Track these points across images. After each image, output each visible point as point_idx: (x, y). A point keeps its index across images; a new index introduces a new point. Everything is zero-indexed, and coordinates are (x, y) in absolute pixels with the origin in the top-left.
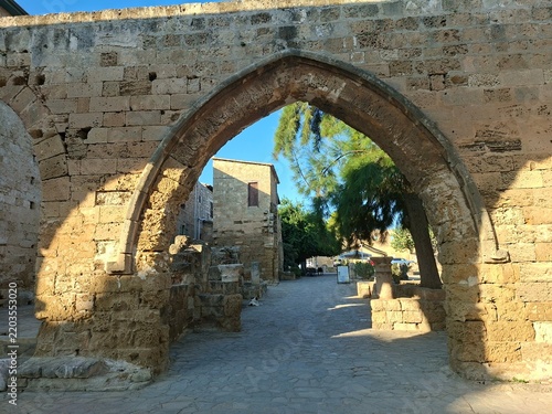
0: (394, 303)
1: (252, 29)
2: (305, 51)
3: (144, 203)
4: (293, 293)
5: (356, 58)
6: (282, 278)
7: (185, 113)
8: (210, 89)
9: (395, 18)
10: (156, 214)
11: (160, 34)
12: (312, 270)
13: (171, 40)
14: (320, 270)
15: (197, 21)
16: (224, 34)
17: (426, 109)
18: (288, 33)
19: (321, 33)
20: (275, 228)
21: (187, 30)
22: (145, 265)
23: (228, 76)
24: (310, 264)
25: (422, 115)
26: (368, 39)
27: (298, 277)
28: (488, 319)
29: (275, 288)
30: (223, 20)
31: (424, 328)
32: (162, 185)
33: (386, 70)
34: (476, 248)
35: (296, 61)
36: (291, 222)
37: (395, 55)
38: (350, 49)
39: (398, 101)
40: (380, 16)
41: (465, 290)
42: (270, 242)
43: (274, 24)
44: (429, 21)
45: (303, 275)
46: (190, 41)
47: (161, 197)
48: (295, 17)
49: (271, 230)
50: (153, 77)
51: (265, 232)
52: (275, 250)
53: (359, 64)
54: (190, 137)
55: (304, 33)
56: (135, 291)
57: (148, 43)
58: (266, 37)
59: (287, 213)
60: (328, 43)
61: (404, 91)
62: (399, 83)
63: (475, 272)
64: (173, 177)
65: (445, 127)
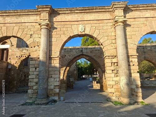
0: (96, 84)
1: (77, 50)
2: (84, 53)
3: (65, 71)
4: (80, 83)
6: (78, 80)
7: (69, 60)
8: (73, 58)
10: (66, 73)
11: (66, 50)
12: (84, 78)
13: (68, 51)
14: (86, 78)
15: (71, 49)
16: (74, 51)
18: (82, 51)
19: (86, 51)
21: (69, 50)
22: (65, 78)
23: (74, 56)
24: (84, 76)
25: (97, 62)
26: (91, 52)
27: (81, 80)
28: (104, 85)
29: (77, 82)
30: (74, 49)
31: (99, 88)
33: (93, 56)
34: (103, 77)
35: (82, 55)
36: (79, 67)
37: (94, 54)
38: (89, 53)
39: (94, 60)
40: (93, 49)
41: (101, 82)
42: (75, 72)
43: (80, 50)
44: (98, 50)
45: (82, 79)
48: (83, 49)
49: (76, 70)
50: (65, 56)
51: (74, 70)
52: (76, 74)
53: (90, 55)
54: (70, 63)
55: (84, 51)
56: (64, 82)
57: (65, 51)
59: (78, 65)
60: (86, 52)
61: (95, 59)
62: (95, 58)
64: (68, 68)
65: (100, 63)
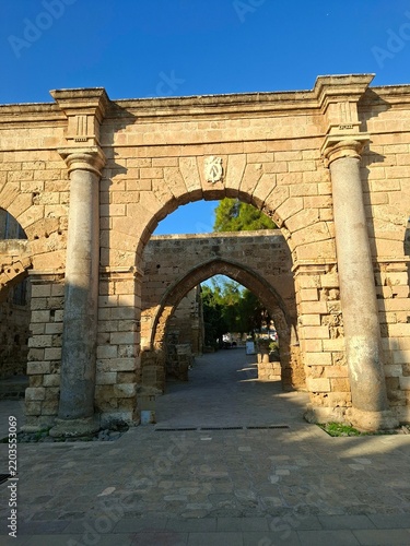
0: (270, 365)
1: (200, 247)
2: (223, 258)
3: (157, 322)
4: (214, 362)
5: (243, 260)
6: (205, 352)
7: (173, 283)
8: (184, 272)
9: (260, 244)
10: (162, 326)
11: (161, 248)
13: (166, 250)
14: (235, 344)
15: (177, 242)
16: (189, 248)
17: (272, 283)
18: (216, 249)
19: (229, 249)
20: (199, 313)
21: (173, 246)
22: (158, 346)
23: (190, 268)
24: (226, 338)
25: (270, 286)
26: (249, 252)
27: (216, 350)
29: (201, 359)
30: (189, 242)
31: (279, 378)
32: (163, 314)
33: (256, 266)
34: (290, 339)
35: (219, 262)
36: (210, 304)
37: (260, 260)
38: (242, 257)
39: (261, 280)
40: (254, 243)
41: (286, 356)
42: (196, 324)
43: (210, 244)
44: (274, 246)
45: (220, 348)
46: (174, 251)
47: (163, 319)
48: (219, 242)
49: (197, 315)
50: (158, 266)
51: (192, 316)
52: (200, 330)
53: (245, 263)
54: (175, 293)
55: (222, 249)
56: (154, 358)
57: (156, 251)
58: (206, 250)
59: (207, 297)
60: (233, 254)
61: (263, 276)
62: (261, 272)
63: (289, 349)
64: (168, 310)
65: (279, 291)
